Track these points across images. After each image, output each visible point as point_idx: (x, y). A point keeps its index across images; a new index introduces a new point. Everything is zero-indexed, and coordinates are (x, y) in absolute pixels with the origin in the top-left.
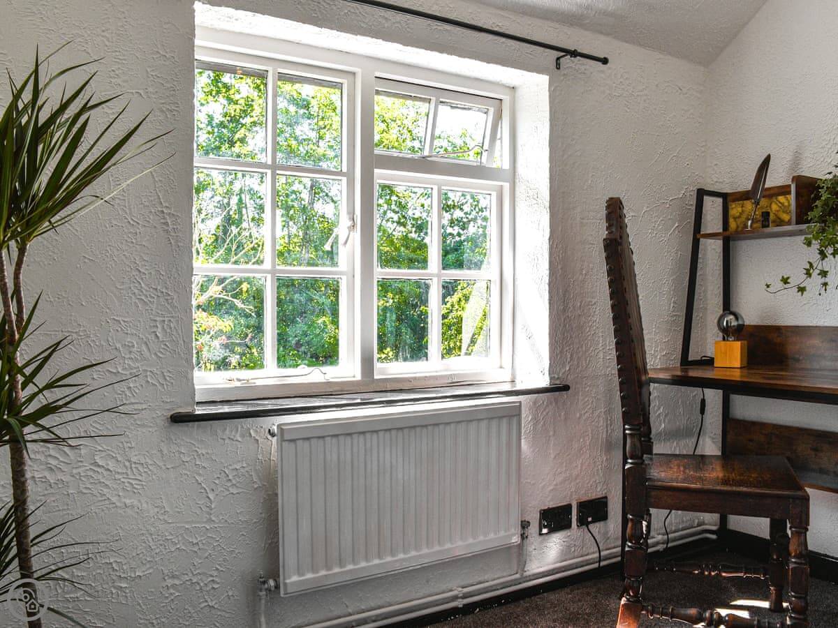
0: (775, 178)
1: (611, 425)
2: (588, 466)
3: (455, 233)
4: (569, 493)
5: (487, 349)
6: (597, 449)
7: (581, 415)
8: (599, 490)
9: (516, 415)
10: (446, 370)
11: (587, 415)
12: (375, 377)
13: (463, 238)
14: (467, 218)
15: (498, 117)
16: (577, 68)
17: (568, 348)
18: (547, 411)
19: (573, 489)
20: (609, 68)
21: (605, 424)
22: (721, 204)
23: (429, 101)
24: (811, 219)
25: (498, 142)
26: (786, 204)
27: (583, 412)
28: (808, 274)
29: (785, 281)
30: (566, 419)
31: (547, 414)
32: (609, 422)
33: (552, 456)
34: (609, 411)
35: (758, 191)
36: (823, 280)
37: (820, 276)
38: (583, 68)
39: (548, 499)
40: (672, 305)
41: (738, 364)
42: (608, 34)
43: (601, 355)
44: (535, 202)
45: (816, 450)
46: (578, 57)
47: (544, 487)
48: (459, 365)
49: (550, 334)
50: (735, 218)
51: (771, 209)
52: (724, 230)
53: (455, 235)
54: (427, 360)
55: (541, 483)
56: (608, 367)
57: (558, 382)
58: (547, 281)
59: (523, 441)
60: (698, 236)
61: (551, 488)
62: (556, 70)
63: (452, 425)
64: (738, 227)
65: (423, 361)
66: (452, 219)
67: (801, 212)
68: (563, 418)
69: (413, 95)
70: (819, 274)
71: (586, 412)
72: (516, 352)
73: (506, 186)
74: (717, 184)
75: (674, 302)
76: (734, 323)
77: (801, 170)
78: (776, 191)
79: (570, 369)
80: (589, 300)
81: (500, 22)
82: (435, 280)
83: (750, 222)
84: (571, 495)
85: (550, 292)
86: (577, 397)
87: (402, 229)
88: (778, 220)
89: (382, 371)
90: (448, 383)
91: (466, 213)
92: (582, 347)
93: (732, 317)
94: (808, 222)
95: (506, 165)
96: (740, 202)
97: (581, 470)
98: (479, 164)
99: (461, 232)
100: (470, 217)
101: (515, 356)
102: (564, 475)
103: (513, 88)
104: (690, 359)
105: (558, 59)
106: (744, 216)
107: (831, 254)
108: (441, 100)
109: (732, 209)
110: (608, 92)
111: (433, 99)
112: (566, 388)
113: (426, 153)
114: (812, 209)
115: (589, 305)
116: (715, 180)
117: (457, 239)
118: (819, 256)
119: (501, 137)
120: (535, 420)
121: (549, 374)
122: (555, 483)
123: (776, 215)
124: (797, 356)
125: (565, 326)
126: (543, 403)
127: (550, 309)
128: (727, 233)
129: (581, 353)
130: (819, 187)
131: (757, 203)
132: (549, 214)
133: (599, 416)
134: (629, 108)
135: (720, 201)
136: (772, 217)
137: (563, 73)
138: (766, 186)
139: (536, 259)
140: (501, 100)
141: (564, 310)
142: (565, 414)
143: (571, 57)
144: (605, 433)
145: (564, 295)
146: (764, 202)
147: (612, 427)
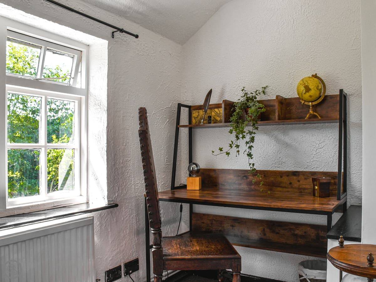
0: (214, 100)
1: (139, 222)
2: (129, 244)
3: (52, 115)
4: (120, 260)
5: (73, 186)
6: (133, 235)
7: (124, 219)
8: (134, 255)
9: (91, 224)
10: (50, 199)
11: (127, 218)
12: (7, 208)
13: (55, 118)
14: (58, 108)
15: (80, 61)
16: (122, 38)
17: (116, 184)
18: (107, 218)
19: (121, 258)
20: (138, 41)
21: (136, 221)
22: (188, 111)
23: (41, 48)
24: (232, 121)
25: (79, 74)
26: (218, 113)
27: (125, 217)
28: (231, 146)
29: (221, 150)
30: (117, 221)
31: (107, 220)
32: (138, 220)
33: (110, 242)
34: (138, 215)
35: (206, 106)
36: (237, 150)
37: (236, 148)
38: (125, 39)
39: (109, 265)
40: (166, 159)
41: (198, 188)
42: (138, 23)
43: (133, 186)
44: (100, 107)
45: (232, 226)
46: (124, 33)
47: (106, 259)
48: (57, 196)
49: (107, 177)
50: (195, 118)
51: (212, 115)
52: (189, 124)
53: (52, 116)
54: (39, 194)
55: (105, 258)
56: (137, 192)
57: (112, 203)
58: (106, 150)
59: (95, 236)
60: (178, 126)
61: (111, 258)
62: (112, 38)
63: (55, 234)
64: (196, 122)
65: (37, 195)
66: (50, 109)
67: (226, 117)
68: (115, 221)
69: (31, 43)
70: (235, 147)
71: (127, 217)
72: (89, 187)
73: (84, 98)
74: (186, 101)
75: (167, 158)
76: (196, 169)
77: (225, 97)
78: (213, 106)
79: (118, 195)
80: (127, 158)
81: (83, 8)
82: (43, 149)
83: (202, 120)
84: (121, 261)
85: (107, 156)
86: (122, 209)
87: (24, 112)
88: (215, 120)
89: (12, 204)
90: (52, 207)
91: (58, 106)
92: (124, 183)
93: (194, 165)
94: (230, 122)
95: (84, 87)
96: (197, 110)
97: (125, 247)
98: (69, 85)
99: (55, 115)
100: (59, 108)
101: (88, 189)
102: (116, 251)
103: (88, 45)
104: (175, 186)
105: (113, 32)
106: (199, 117)
107: (242, 138)
108: (48, 48)
109: (194, 113)
110: (137, 52)
111: (43, 47)
112: (116, 206)
113: (38, 77)
114: (232, 116)
115: (127, 161)
116: (185, 99)
117: (53, 118)
118: (236, 138)
119: (81, 71)
120: (101, 224)
121: (108, 199)
122: (112, 256)
123: (214, 117)
124: (223, 183)
125: (115, 173)
126: (105, 214)
127: (107, 164)
128: (190, 126)
129: (123, 186)
130: (235, 106)
131: (206, 112)
132: (106, 114)
133: (133, 218)
134: (147, 61)
135: (187, 109)
136: (212, 118)
137: (115, 40)
138: (210, 104)
139: (100, 137)
140: (82, 51)
141: (114, 165)
142: (116, 219)
143: (120, 32)
144: (136, 226)
145: (115, 157)
146: (209, 111)
147: (139, 223)
